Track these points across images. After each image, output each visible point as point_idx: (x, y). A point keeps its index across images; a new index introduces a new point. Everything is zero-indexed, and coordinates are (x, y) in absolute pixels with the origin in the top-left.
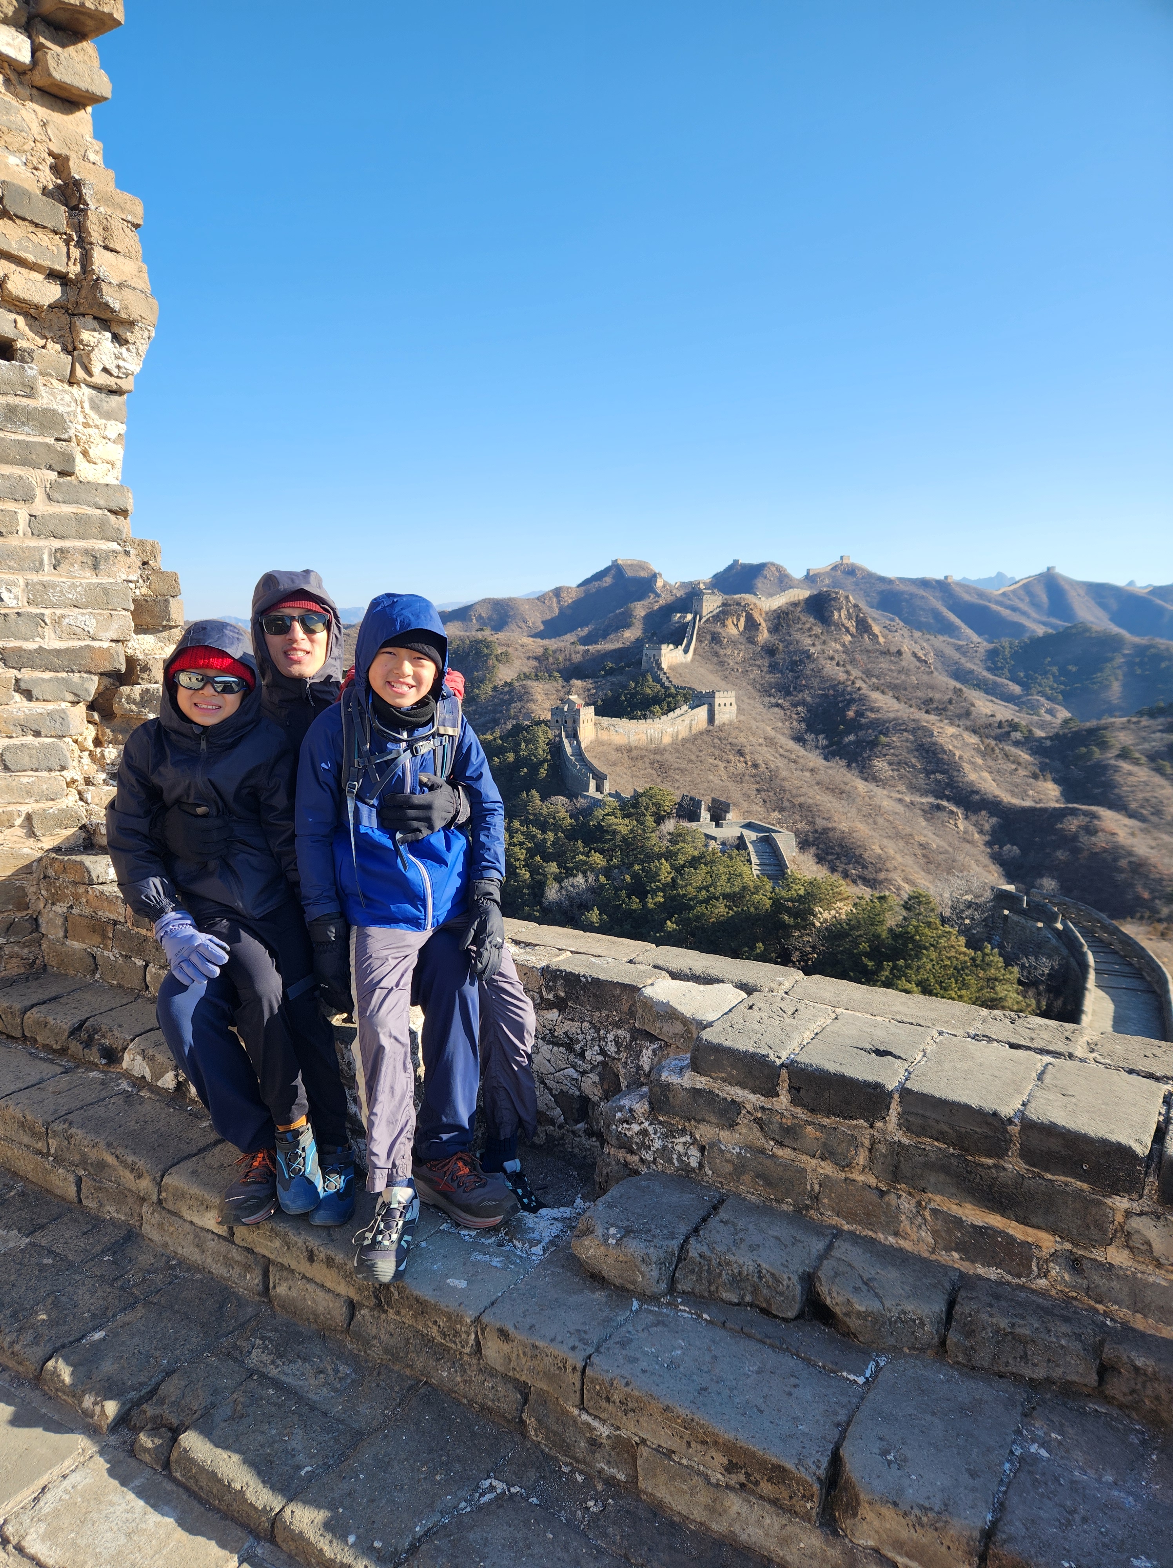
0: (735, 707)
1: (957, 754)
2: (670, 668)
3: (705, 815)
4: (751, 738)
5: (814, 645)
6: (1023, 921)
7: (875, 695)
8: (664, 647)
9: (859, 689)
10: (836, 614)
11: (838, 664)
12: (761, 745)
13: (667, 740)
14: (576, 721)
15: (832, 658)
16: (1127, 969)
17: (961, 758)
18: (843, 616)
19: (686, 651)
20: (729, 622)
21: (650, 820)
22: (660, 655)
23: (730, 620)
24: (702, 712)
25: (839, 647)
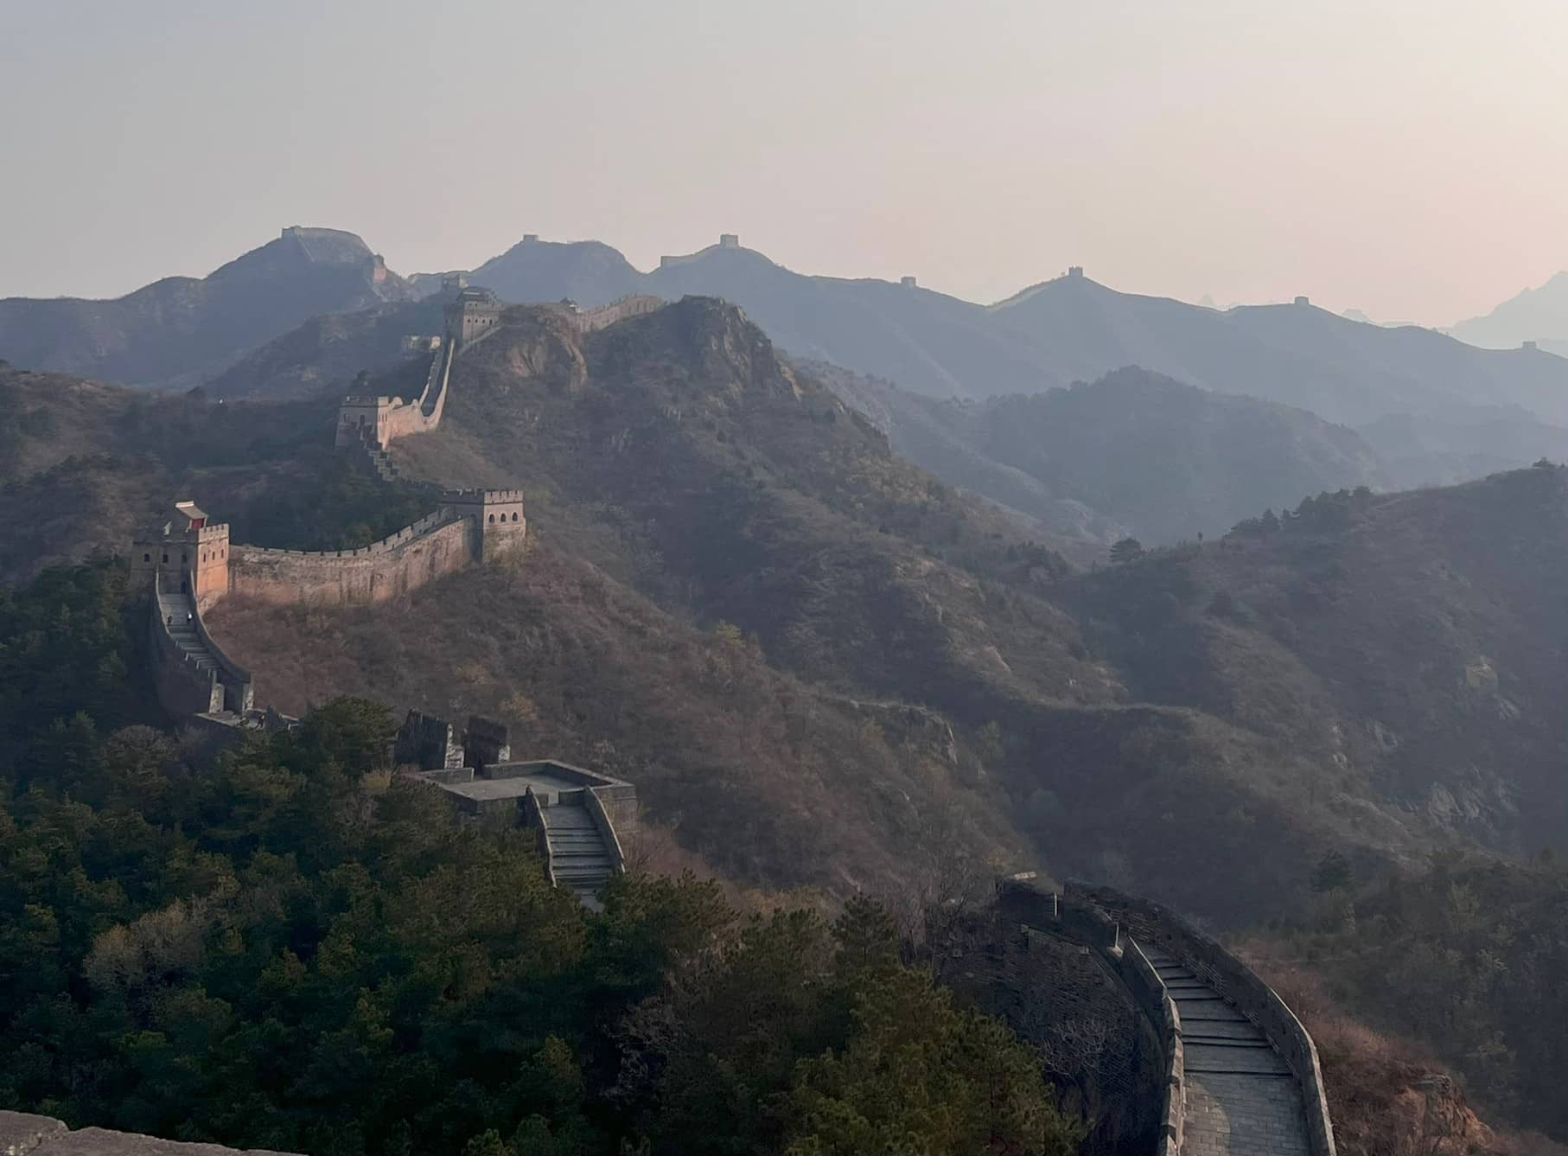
0: (522, 525)
1: (940, 609)
2: (391, 443)
3: (454, 754)
4: (554, 586)
5: (675, 400)
6: (1054, 945)
7: (791, 497)
8: (382, 401)
9: (761, 485)
10: (714, 342)
11: (721, 438)
12: (574, 599)
13: (382, 592)
14: (188, 557)
15: (709, 426)
16: (1240, 1031)
17: (946, 616)
18: (727, 346)
19: (427, 411)
20: (514, 353)
21: (334, 770)
22: (376, 419)
23: (515, 351)
24: (454, 536)
25: (721, 403)
